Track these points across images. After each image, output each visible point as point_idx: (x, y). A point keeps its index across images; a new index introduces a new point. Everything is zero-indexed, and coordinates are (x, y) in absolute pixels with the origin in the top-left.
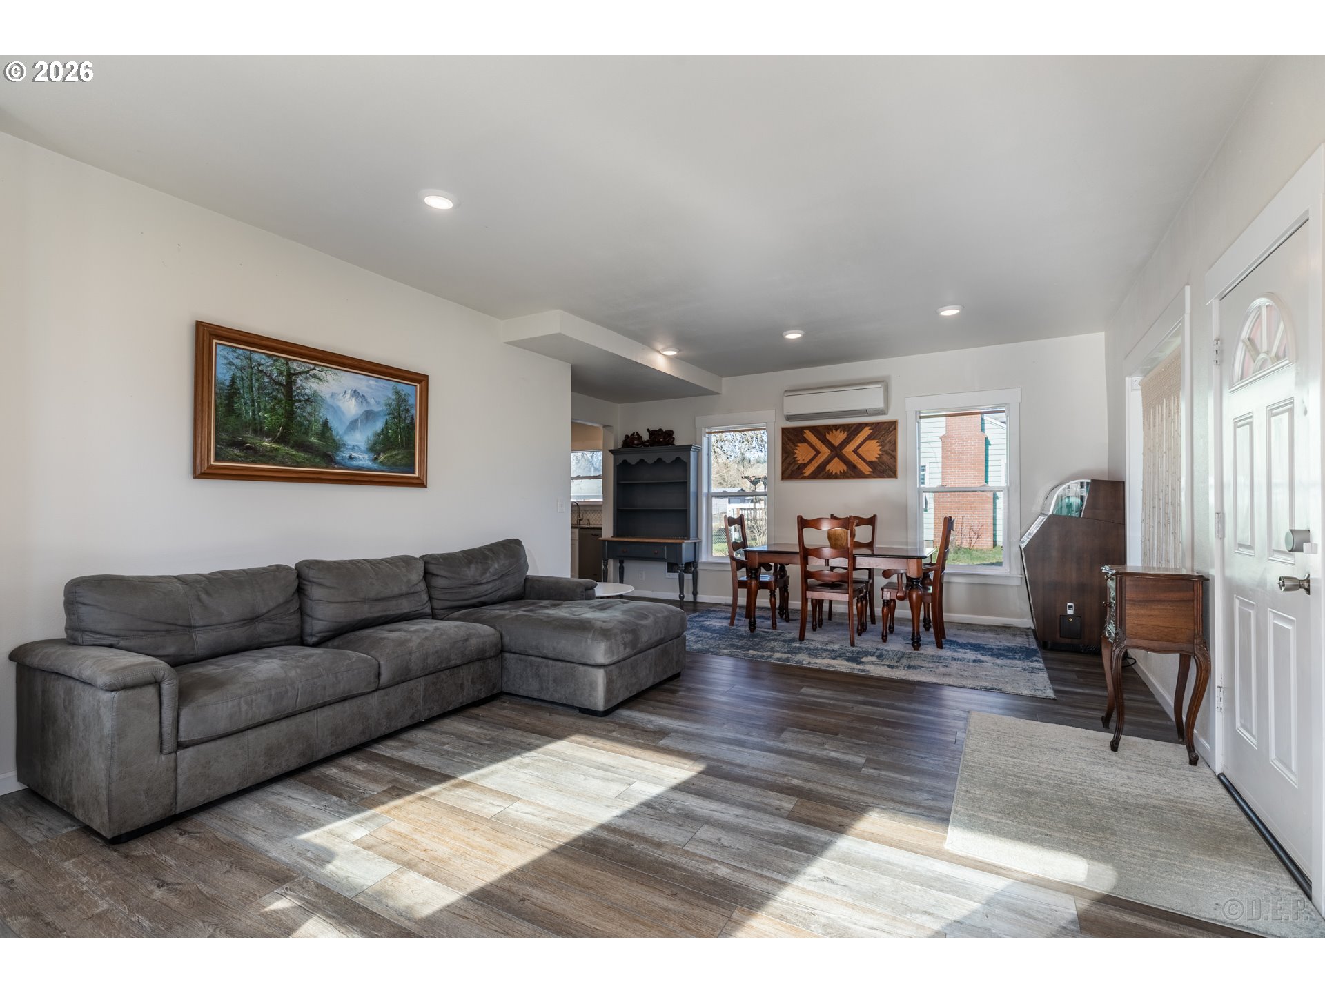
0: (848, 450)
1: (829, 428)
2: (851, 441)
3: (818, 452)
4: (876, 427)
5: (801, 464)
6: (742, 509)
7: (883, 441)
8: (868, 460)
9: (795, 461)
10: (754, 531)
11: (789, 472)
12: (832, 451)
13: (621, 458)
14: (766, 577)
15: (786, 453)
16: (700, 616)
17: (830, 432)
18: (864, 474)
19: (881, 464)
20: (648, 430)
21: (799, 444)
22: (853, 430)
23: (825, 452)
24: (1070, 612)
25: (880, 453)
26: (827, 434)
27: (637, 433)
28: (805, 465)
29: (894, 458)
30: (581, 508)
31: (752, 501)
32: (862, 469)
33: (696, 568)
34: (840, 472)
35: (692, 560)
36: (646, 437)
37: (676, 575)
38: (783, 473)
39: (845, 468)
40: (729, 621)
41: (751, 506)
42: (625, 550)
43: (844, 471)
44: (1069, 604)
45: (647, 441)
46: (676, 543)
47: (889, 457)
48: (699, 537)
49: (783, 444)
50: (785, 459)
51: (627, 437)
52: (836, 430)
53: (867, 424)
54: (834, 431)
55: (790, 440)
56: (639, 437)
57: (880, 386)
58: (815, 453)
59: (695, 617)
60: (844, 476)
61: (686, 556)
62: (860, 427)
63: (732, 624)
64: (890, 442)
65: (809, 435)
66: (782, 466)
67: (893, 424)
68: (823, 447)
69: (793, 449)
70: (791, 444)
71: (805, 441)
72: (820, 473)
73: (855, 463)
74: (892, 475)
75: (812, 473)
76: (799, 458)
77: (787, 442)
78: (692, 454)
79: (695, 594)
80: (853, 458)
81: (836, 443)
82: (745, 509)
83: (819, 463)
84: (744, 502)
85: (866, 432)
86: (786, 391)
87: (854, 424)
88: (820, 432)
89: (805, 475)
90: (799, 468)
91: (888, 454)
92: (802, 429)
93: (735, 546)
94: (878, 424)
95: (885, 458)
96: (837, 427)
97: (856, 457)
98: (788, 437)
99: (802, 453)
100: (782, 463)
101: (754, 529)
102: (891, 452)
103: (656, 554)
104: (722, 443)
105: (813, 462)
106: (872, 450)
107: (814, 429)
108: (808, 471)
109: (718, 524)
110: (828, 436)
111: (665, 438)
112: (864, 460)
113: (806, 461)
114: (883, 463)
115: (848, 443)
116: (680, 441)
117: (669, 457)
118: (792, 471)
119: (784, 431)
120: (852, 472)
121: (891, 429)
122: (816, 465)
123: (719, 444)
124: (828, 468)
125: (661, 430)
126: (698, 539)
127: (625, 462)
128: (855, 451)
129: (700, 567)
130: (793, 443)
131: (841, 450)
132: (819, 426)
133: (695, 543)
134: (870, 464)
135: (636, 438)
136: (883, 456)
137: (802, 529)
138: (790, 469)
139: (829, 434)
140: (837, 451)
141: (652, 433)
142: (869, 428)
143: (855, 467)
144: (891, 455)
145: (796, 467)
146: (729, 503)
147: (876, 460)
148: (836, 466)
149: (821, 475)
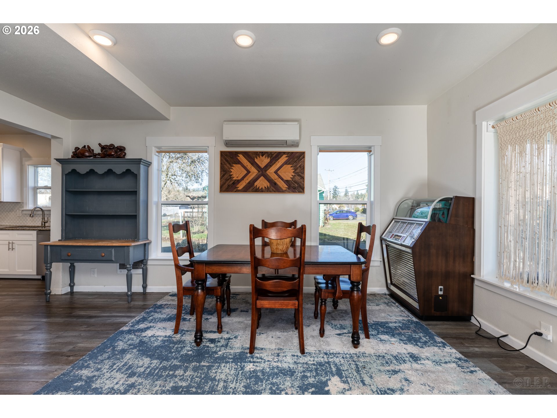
0: (271, 172)
1: (257, 154)
2: (273, 164)
3: (248, 172)
4: (291, 155)
5: (236, 180)
6: (186, 212)
7: (296, 166)
8: (285, 179)
9: (230, 178)
10: (193, 224)
11: (226, 186)
12: (259, 172)
13: (70, 168)
14: (211, 282)
15: (224, 171)
16: (144, 320)
17: (258, 157)
18: (282, 189)
19: (294, 183)
20: (100, 144)
21: (234, 165)
22: (275, 157)
23: (254, 172)
24: (441, 293)
25: (293, 174)
26: (255, 158)
27: (88, 146)
28: (239, 181)
29: (303, 178)
30: (46, 212)
31: (191, 208)
32: (281, 186)
33: (146, 265)
34: (265, 187)
35: (142, 258)
36: (97, 150)
37: (125, 271)
38: (221, 187)
39: (269, 184)
40: (173, 324)
41: (191, 210)
42: (70, 254)
43: (267, 186)
44: (440, 287)
45: (99, 154)
46: (124, 246)
47: (299, 178)
48: (149, 238)
49: (221, 164)
50: (223, 176)
51: (77, 149)
52: (263, 156)
53: (284, 153)
54: (261, 156)
55: (227, 161)
56: (90, 149)
57: (297, 123)
58: (246, 172)
59: (138, 322)
60: (267, 190)
61: (134, 255)
62: (279, 155)
63: (176, 331)
64: (300, 166)
65: (241, 158)
66: (221, 181)
67: (303, 154)
68: (253, 168)
69: (230, 169)
70: (228, 165)
71: (239, 162)
72: (250, 188)
73: (276, 181)
74: (302, 191)
75: (244, 188)
76: (234, 176)
77: (224, 163)
78: (142, 167)
79: (145, 287)
80: (274, 177)
81: (262, 165)
82: (188, 212)
83: (249, 180)
84: (187, 208)
85: (284, 159)
86: (225, 121)
87: (276, 152)
88: (251, 157)
89: (238, 189)
90: (234, 183)
91: (299, 175)
92: (237, 153)
93: (178, 251)
94: (292, 153)
95: (297, 178)
96: (263, 154)
97: (276, 177)
98: (225, 159)
99: (237, 172)
100: (221, 179)
101: (193, 222)
102: (301, 174)
103: (103, 256)
104: (175, 177)
105: (245, 179)
106: (288, 173)
107: (245, 154)
108: (241, 186)
109: (174, 219)
110: (256, 160)
111: (116, 152)
112: (282, 179)
113: (239, 178)
114: (296, 182)
115: (271, 166)
116: (130, 155)
117: (119, 169)
118: (229, 186)
119: (223, 154)
120: (274, 188)
121: (301, 158)
122: (247, 182)
123: (173, 177)
124: (256, 184)
125: (112, 145)
126: (148, 240)
127: (74, 171)
128: (276, 172)
129: (149, 263)
130: (230, 164)
131: (266, 171)
132: (250, 152)
133: (145, 244)
134: (287, 182)
135: (87, 151)
136: (295, 177)
137: (254, 239)
138: (227, 184)
139: (257, 158)
140: (263, 172)
141: (103, 148)
142: (286, 155)
143: (275, 184)
144: (301, 176)
145: (231, 183)
146: (180, 208)
147: (291, 179)
148: (262, 183)
149: (251, 189)
